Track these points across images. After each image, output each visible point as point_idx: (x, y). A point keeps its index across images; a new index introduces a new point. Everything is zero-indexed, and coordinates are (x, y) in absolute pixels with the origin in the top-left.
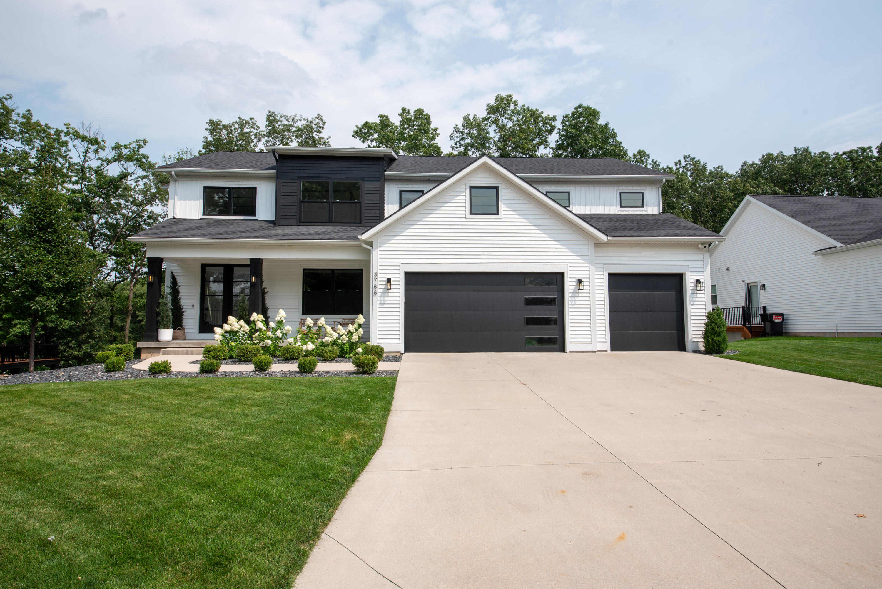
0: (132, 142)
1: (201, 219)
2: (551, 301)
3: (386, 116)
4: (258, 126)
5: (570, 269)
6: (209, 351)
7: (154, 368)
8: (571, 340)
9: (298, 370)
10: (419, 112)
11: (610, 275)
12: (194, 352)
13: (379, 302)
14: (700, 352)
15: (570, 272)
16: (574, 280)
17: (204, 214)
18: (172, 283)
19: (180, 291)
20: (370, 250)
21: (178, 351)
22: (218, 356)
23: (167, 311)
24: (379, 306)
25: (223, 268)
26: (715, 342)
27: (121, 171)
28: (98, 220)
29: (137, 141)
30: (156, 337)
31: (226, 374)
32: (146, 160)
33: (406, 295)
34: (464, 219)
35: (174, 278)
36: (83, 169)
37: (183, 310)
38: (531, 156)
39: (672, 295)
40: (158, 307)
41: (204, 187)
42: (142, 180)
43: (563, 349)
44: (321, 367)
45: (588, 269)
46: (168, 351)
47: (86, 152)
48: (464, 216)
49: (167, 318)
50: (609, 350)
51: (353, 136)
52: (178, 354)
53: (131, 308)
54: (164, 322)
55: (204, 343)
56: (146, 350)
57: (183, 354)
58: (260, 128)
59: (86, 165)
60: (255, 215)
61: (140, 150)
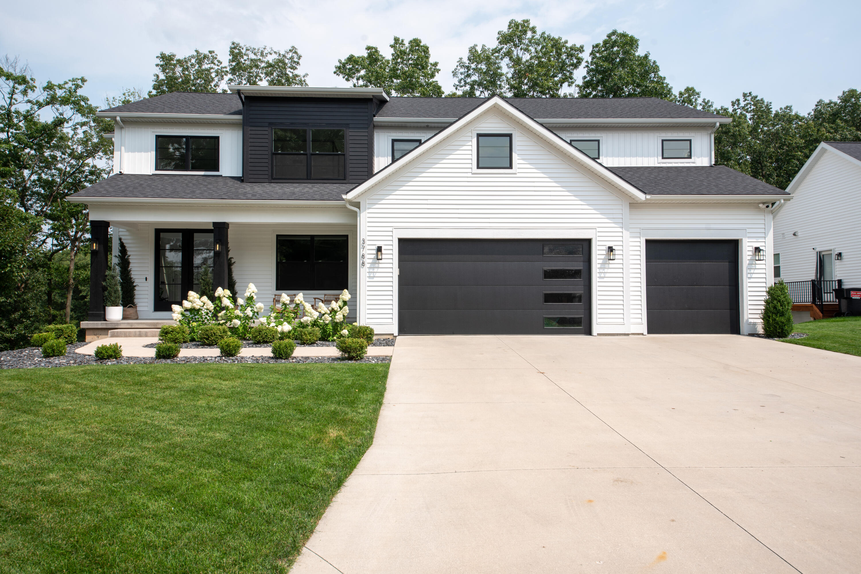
0: (67, 81)
1: (153, 175)
2: (575, 274)
3: (374, 48)
4: (219, 61)
5: (598, 234)
6: (167, 333)
7: (102, 353)
8: (599, 320)
9: (272, 355)
10: (415, 43)
11: (648, 242)
12: (149, 334)
13: (368, 275)
14: (758, 336)
15: (598, 239)
16: (604, 248)
17: (156, 169)
18: (121, 251)
19: (131, 261)
20: (356, 212)
21: (130, 332)
22: (177, 339)
23: (116, 285)
24: (368, 279)
25: (181, 234)
26: (777, 323)
27: (55, 116)
28: (30, 177)
29: (73, 80)
30: (103, 316)
31: (187, 360)
32: (86, 103)
33: (400, 267)
34: (470, 175)
35: (122, 245)
36: (9, 114)
37: (135, 284)
38: (552, 96)
39: (725, 266)
40: (105, 280)
41: (156, 136)
42: (81, 127)
43: (589, 332)
44: (300, 352)
45: (621, 234)
46: (117, 332)
47: (12, 93)
48: (470, 170)
49: (115, 293)
50: (645, 332)
51: (335, 73)
52: (130, 336)
53: (72, 281)
54: (112, 298)
55: (160, 323)
56: (91, 331)
57: (135, 336)
58: (221, 63)
59: (13, 109)
60: (218, 171)
61: (78, 91)
